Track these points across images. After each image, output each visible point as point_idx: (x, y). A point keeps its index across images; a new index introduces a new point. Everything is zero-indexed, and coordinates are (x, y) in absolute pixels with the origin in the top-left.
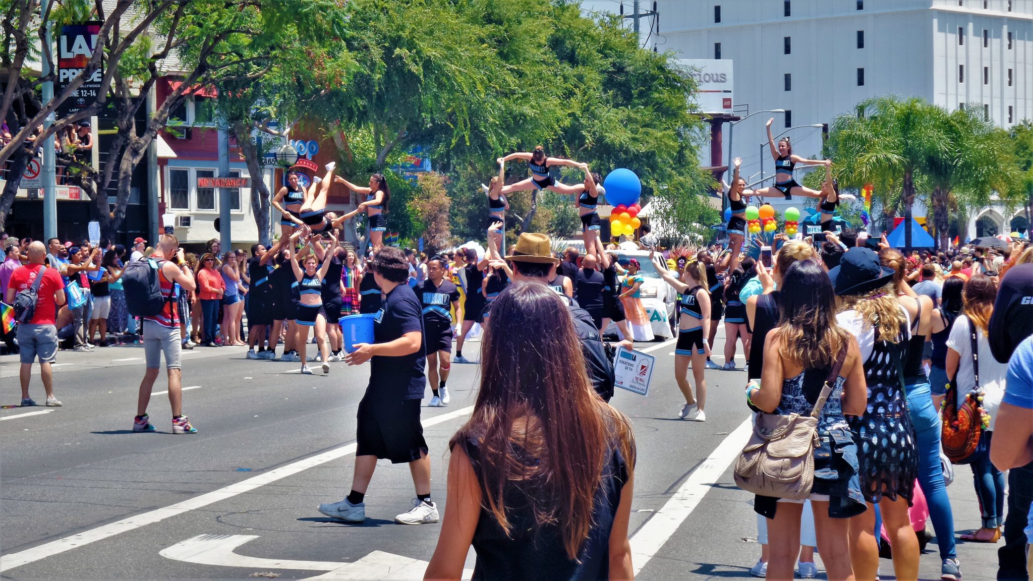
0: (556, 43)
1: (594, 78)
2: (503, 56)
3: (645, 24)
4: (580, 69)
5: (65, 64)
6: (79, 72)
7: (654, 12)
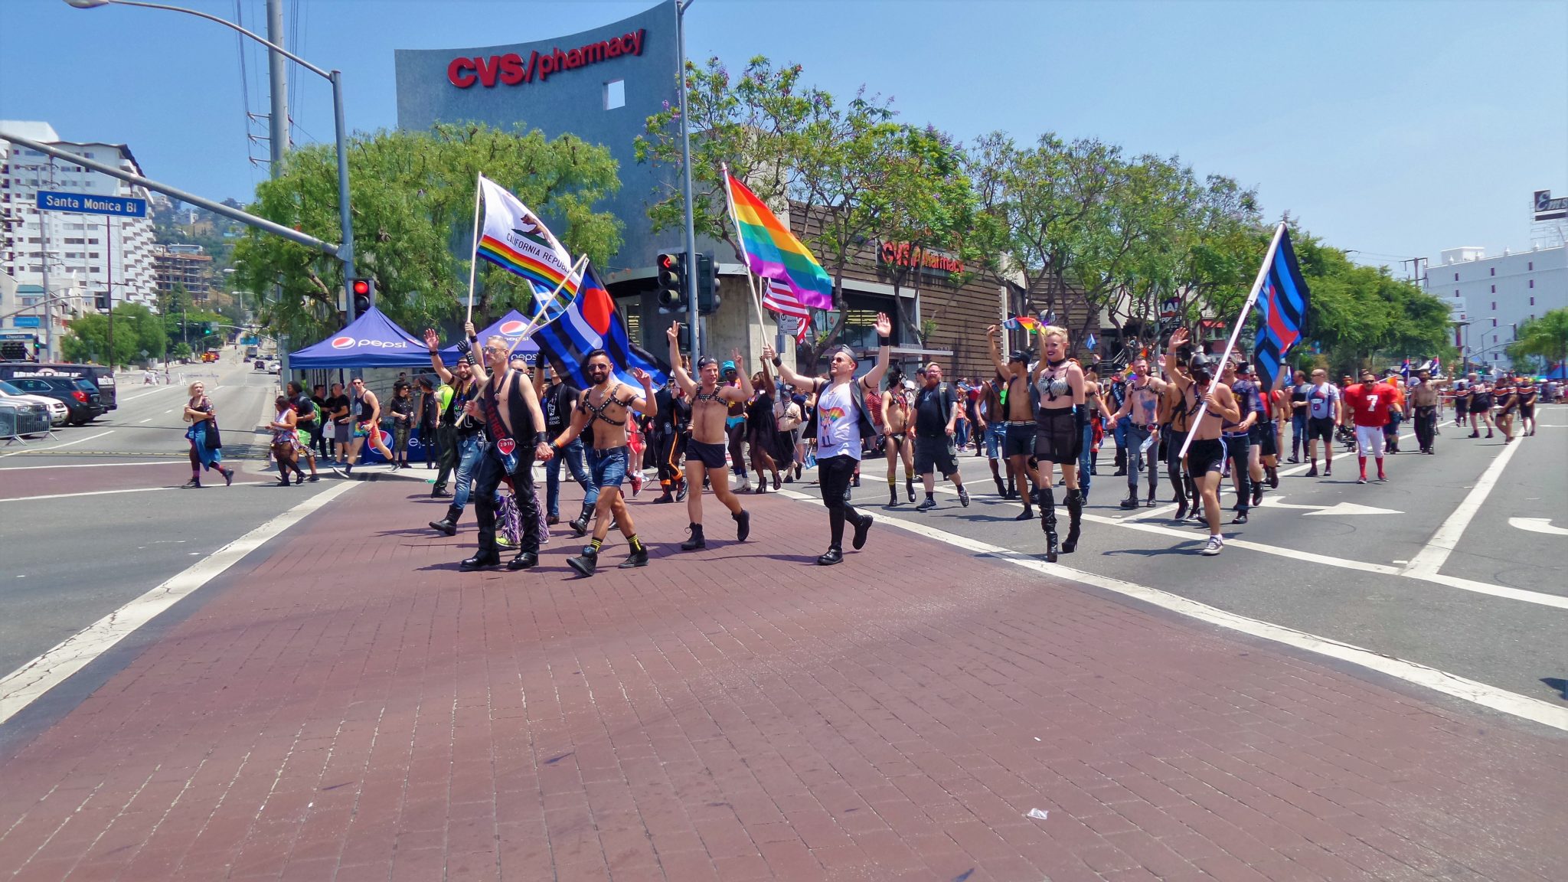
0: (1380, 293)
1: (1400, 307)
2: (1357, 299)
3: (1421, 283)
4: (1393, 303)
5: (1163, 315)
6: (1169, 318)
7: (1425, 278)
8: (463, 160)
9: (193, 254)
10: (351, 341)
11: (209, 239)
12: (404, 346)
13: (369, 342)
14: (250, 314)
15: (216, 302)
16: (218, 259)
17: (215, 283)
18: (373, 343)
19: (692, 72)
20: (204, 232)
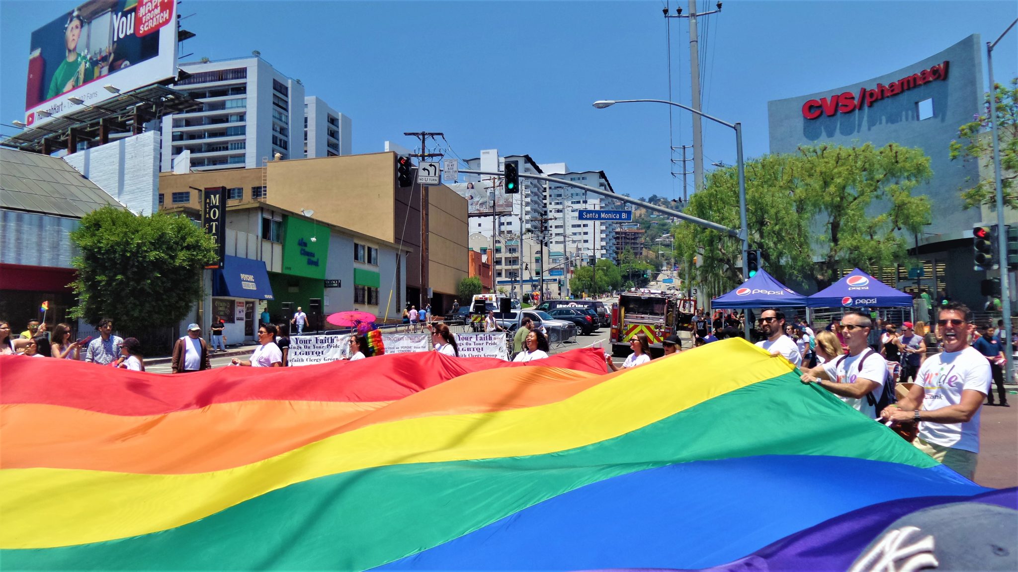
8: (818, 169)
9: (634, 229)
10: (748, 291)
11: (643, 219)
12: (782, 293)
13: (759, 291)
14: (665, 263)
15: (647, 257)
16: (648, 231)
17: (647, 245)
18: (761, 291)
19: (998, 90)
20: (640, 216)
